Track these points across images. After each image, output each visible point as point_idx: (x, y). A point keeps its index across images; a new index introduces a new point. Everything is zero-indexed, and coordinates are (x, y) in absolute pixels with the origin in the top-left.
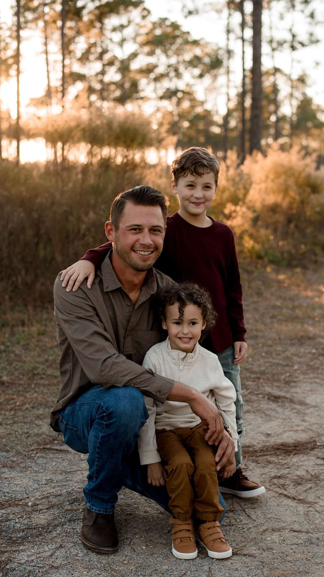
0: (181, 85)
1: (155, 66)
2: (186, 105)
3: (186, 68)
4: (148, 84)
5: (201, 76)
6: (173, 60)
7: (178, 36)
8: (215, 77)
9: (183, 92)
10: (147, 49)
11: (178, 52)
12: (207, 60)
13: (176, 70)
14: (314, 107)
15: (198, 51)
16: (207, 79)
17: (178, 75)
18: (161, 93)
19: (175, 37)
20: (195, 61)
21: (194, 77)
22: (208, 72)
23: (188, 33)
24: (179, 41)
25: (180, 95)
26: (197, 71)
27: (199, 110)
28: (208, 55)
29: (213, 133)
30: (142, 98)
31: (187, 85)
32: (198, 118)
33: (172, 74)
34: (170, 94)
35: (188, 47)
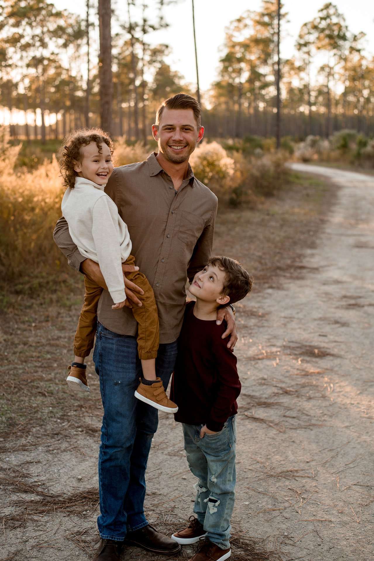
0: (46, 53)
1: (22, 36)
2: (52, 71)
3: (51, 39)
4: (15, 52)
5: (65, 45)
6: (38, 31)
7: (42, 8)
8: (79, 46)
9: (49, 59)
10: (12, 21)
11: (42, 23)
12: (70, 30)
13: (41, 40)
14: (171, 74)
15: (62, 22)
16: (71, 48)
17: (44, 45)
18: (26, 61)
19: (40, 9)
20: (59, 31)
21: (58, 46)
22: (71, 42)
23: (52, 5)
24: (44, 12)
25: (46, 62)
26: (61, 41)
27: (64, 76)
28: (71, 25)
29: (78, 97)
30: (10, 66)
31: (53, 54)
32: (64, 83)
33: (38, 44)
34: (36, 62)
35: (52, 19)
